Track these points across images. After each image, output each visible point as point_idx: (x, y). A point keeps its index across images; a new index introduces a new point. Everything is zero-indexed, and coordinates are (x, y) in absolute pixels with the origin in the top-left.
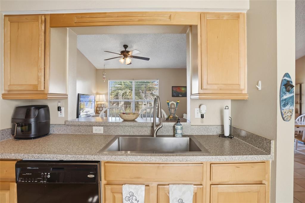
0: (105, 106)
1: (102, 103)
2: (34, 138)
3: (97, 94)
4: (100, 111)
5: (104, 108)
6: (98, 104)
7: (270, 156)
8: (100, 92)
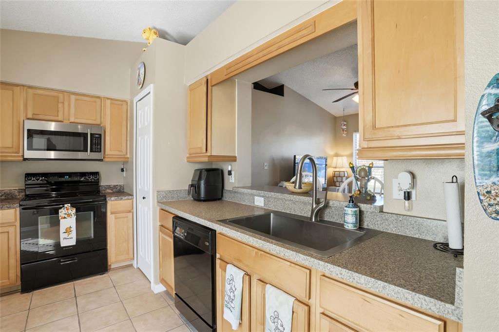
0: (346, 175)
1: (341, 170)
2: (204, 201)
3: (337, 155)
4: (337, 182)
5: (344, 178)
6: (335, 171)
7: (453, 307)
8: (341, 152)
